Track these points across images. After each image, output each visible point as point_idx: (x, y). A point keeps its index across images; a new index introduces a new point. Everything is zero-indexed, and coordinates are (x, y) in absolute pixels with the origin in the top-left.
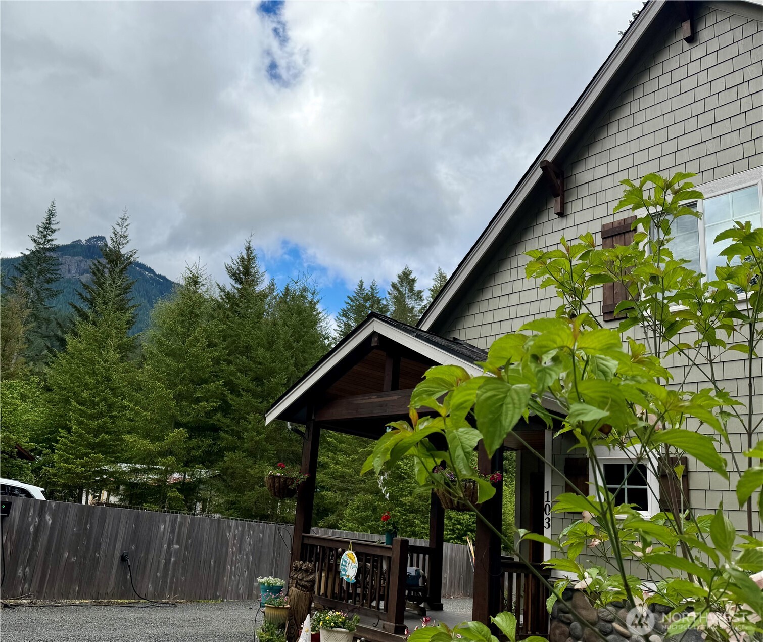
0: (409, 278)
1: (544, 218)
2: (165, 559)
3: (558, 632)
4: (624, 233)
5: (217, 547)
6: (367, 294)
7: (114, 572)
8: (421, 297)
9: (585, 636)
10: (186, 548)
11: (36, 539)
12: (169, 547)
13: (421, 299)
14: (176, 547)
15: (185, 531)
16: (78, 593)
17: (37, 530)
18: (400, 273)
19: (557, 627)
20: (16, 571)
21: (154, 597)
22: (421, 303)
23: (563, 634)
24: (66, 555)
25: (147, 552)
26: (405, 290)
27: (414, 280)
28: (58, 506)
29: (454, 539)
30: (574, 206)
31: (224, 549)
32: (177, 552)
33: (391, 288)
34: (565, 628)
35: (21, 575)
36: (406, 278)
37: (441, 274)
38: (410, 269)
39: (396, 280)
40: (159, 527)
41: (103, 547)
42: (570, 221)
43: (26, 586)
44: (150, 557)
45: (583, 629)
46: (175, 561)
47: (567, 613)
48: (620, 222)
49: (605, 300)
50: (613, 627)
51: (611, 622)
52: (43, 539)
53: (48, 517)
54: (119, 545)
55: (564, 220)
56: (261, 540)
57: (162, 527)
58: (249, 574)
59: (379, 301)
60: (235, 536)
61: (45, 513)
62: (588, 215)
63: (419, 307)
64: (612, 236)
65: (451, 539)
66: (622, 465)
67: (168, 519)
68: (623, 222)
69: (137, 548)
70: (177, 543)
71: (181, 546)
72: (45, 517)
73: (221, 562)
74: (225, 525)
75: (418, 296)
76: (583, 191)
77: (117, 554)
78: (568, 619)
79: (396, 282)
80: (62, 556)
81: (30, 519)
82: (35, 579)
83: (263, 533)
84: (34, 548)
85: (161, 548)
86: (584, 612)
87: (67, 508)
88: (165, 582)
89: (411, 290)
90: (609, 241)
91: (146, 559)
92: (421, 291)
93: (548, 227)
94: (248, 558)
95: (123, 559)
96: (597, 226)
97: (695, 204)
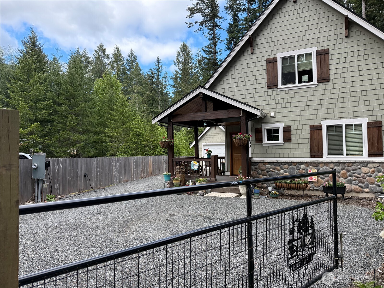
0: (102, 49)
1: (246, 54)
2: (96, 174)
3: (254, 174)
4: (273, 62)
5: (110, 167)
6: (82, 55)
7: (83, 181)
8: (109, 58)
9: (262, 173)
10: (102, 169)
11: (58, 174)
12: (97, 170)
13: (108, 58)
14: (99, 169)
15: (100, 163)
16: (74, 191)
17: (58, 170)
18: (98, 46)
19: (254, 172)
20: (54, 186)
21: (95, 188)
22: (108, 60)
23: (256, 174)
24: (68, 178)
25: (91, 172)
26: (101, 53)
27: (105, 50)
28: (63, 160)
29: (165, 154)
30: (256, 51)
31: (112, 168)
32: (99, 171)
33: (95, 53)
34: (256, 172)
35: (56, 187)
36: (101, 49)
37: (117, 47)
38: (103, 44)
39: (97, 49)
40: (93, 163)
41: (78, 173)
42: (255, 56)
43: (58, 191)
44: (92, 174)
45: (261, 172)
46: (99, 174)
47: (257, 168)
48: (272, 58)
49: (267, 82)
50: (270, 170)
51: (269, 169)
52: (61, 173)
53: (60, 165)
54: (83, 171)
55: (253, 55)
56: (121, 163)
57: (94, 163)
58: (119, 175)
59: (88, 58)
60: (114, 162)
61: (59, 163)
62: (261, 55)
63: (108, 62)
64: (270, 63)
65: (164, 154)
66: (272, 130)
67: (95, 160)
68: (273, 59)
69: (88, 172)
70: (99, 168)
71: (100, 169)
72: (59, 165)
73: (111, 172)
74: (111, 159)
75: (107, 57)
76: (259, 46)
77: (83, 175)
78: (257, 170)
79: (97, 50)
80: (67, 178)
81: (55, 166)
82: (60, 188)
83: (121, 160)
84: (58, 177)
85: (95, 170)
86: (262, 168)
87: (65, 161)
88: (97, 182)
89: (104, 54)
90: (268, 64)
91: (91, 175)
92: (108, 54)
93: (248, 57)
94: (118, 169)
95: (85, 176)
96: (265, 59)
97: (294, 56)
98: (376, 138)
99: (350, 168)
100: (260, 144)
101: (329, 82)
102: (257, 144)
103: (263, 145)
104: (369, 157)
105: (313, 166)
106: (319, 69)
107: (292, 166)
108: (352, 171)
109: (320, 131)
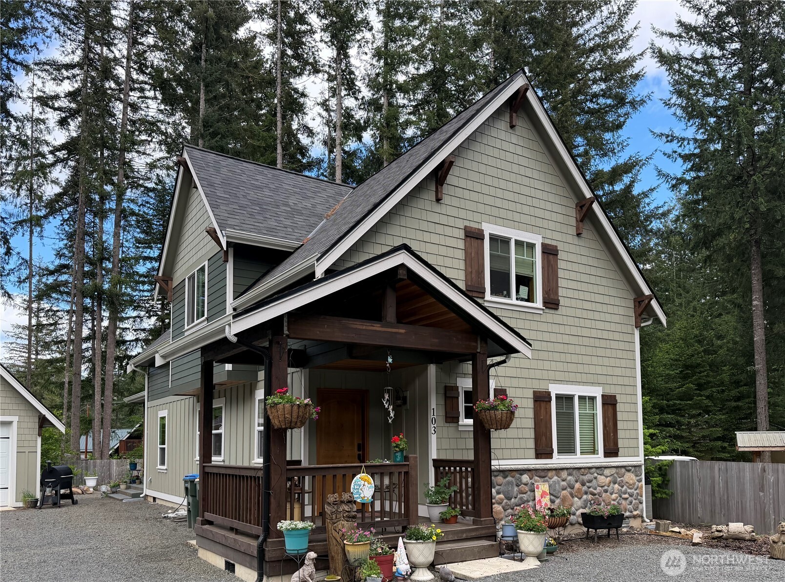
1: (424, 195)
4: (478, 239)
30: (446, 199)
42: (443, 209)
48: (475, 228)
49: (466, 280)
55: (439, 206)
62: (455, 212)
64: (470, 237)
68: (477, 230)
76: (451, 190)
90: (468, 239)
93: (428, 206)
96: (461, 224)
97: (510, 239)
98: (611, 424)
99: (586, 478)
100: (455, 425)
101: (557, 309)
102: (448, 425)
103: (460, 429)
104: (605, 457)
105: (540, 477)
106: (546, 280)
107: (509, 479)
108: (587, 484)
109: (548, 403)
